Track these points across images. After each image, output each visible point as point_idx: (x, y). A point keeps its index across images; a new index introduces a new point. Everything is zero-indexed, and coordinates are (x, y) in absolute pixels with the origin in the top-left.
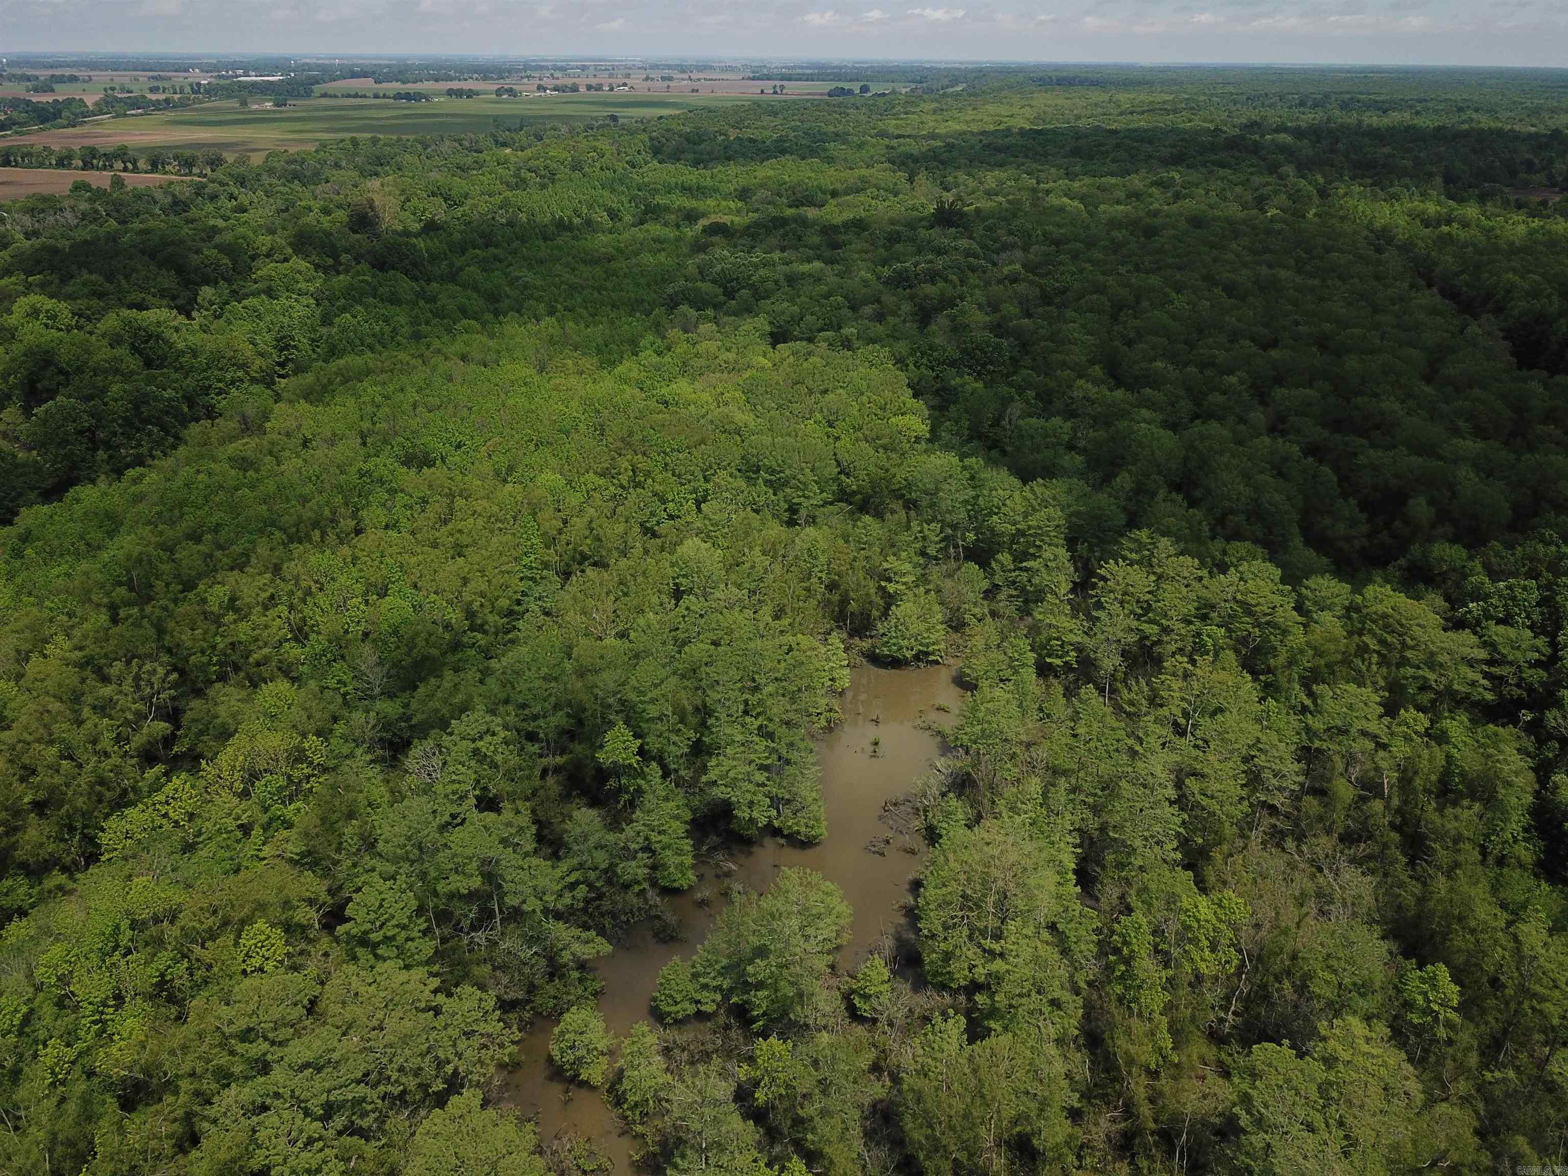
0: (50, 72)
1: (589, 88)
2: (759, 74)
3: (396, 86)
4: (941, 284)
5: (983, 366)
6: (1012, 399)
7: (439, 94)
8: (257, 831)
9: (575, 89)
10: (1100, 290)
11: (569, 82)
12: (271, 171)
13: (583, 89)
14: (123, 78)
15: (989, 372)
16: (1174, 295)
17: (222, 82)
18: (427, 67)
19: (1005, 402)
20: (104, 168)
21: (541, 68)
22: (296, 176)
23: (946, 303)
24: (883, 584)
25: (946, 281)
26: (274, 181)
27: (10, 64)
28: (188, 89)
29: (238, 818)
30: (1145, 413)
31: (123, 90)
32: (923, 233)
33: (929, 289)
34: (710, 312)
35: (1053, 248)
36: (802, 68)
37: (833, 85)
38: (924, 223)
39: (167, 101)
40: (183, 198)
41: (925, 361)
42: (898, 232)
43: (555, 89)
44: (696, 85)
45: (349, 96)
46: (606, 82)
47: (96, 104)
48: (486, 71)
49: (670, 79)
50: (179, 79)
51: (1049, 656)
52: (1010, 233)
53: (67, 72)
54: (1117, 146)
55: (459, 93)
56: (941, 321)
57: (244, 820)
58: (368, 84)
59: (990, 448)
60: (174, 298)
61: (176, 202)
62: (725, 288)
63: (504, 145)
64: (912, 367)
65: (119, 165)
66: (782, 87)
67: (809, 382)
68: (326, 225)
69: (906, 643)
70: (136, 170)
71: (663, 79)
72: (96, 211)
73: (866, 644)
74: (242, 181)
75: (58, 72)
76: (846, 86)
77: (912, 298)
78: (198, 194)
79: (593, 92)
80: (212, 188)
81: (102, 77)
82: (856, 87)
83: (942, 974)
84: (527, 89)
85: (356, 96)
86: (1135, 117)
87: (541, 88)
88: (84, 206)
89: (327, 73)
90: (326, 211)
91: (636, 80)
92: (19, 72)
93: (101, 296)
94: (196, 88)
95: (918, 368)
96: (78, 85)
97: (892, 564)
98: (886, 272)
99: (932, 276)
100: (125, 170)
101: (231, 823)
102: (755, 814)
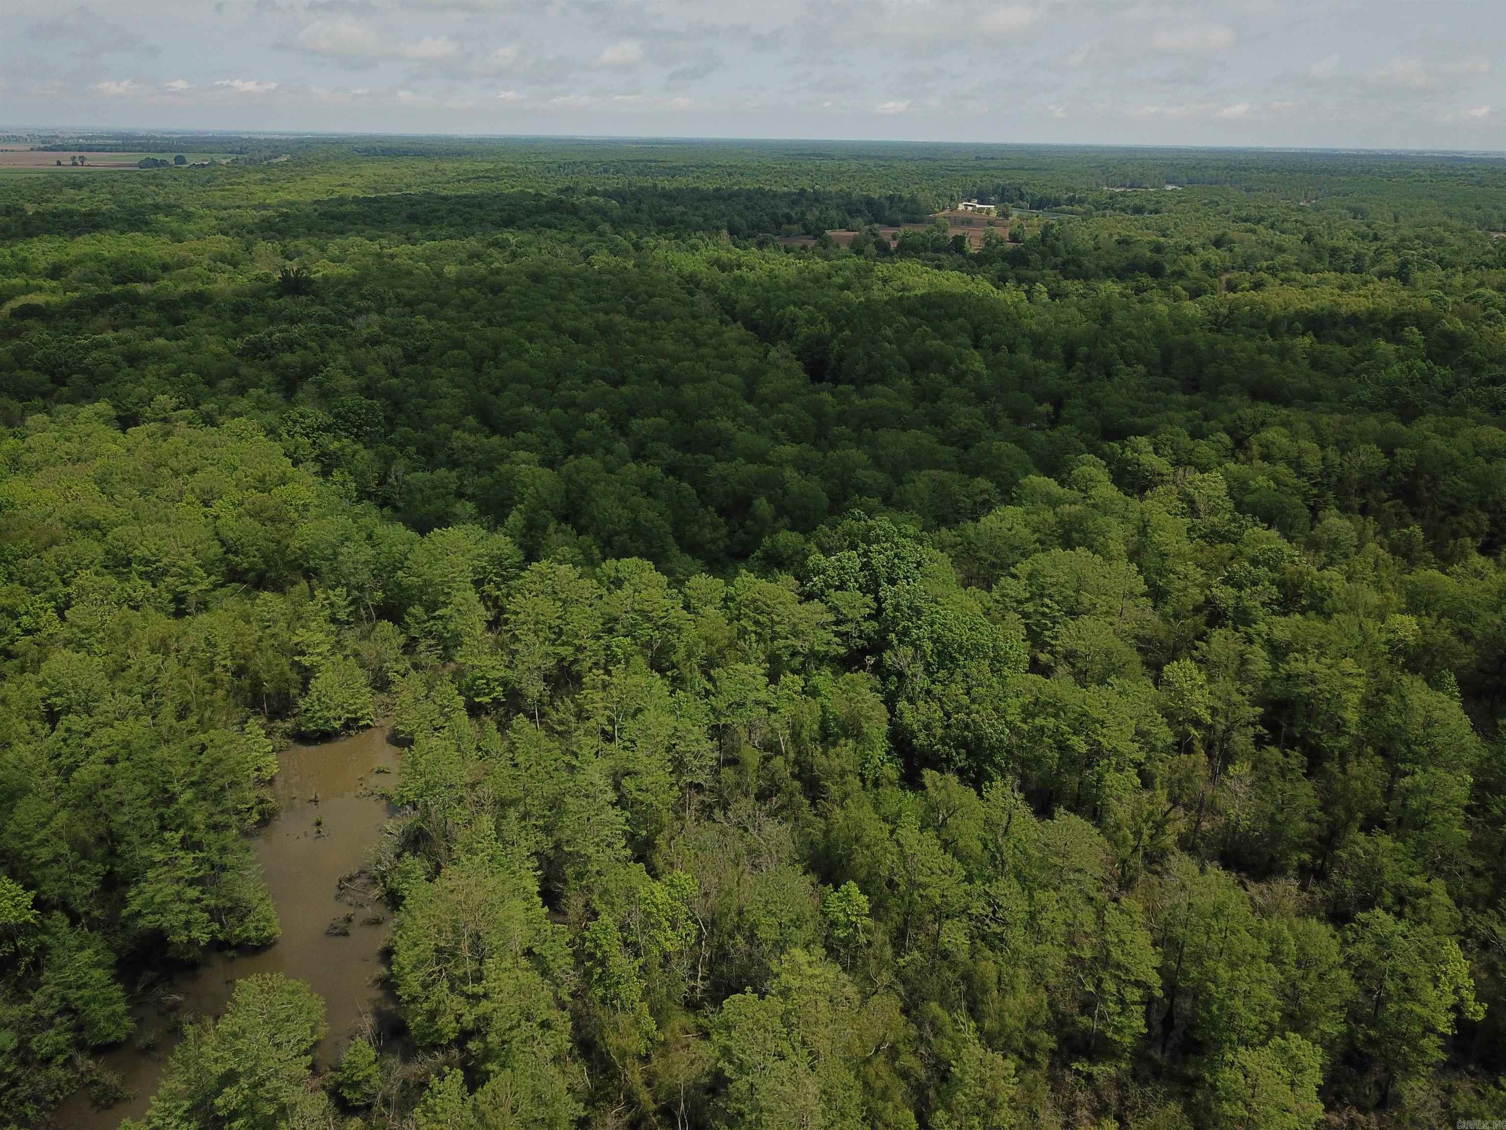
2: (51, 145)
5: (359, 427)
6: (394, 457)
10: (460, 345)
16: (528, 344)
19: (388, 460)
23: (309, 370)
24: (297, 658)
25: (305, 348)
30: (522, 454)
32: (272, 303)
33: (288, 358)
34: (37, 402)
35: (408, 309)
36: (102, 138)
37: (143, 156)
38: (271, 293)
41: (297, 429)
42: (244, 304)
51: (478, 696)
52: (362, 297)
56: (308, 388)
59: (381, 507)
64: (285, 436)
66: (82, 159)
67: (173, 463)
69: (332, 713)
73: (289, 725)
76: (159, 157)
77: (272, 368)
82: (170, 158)
83: (430, 1034)
86: (463, 184)
95: (292, 436)
97: (301, 636)
98: (239, 344)
99: (290, 345)
102: (195, 934)
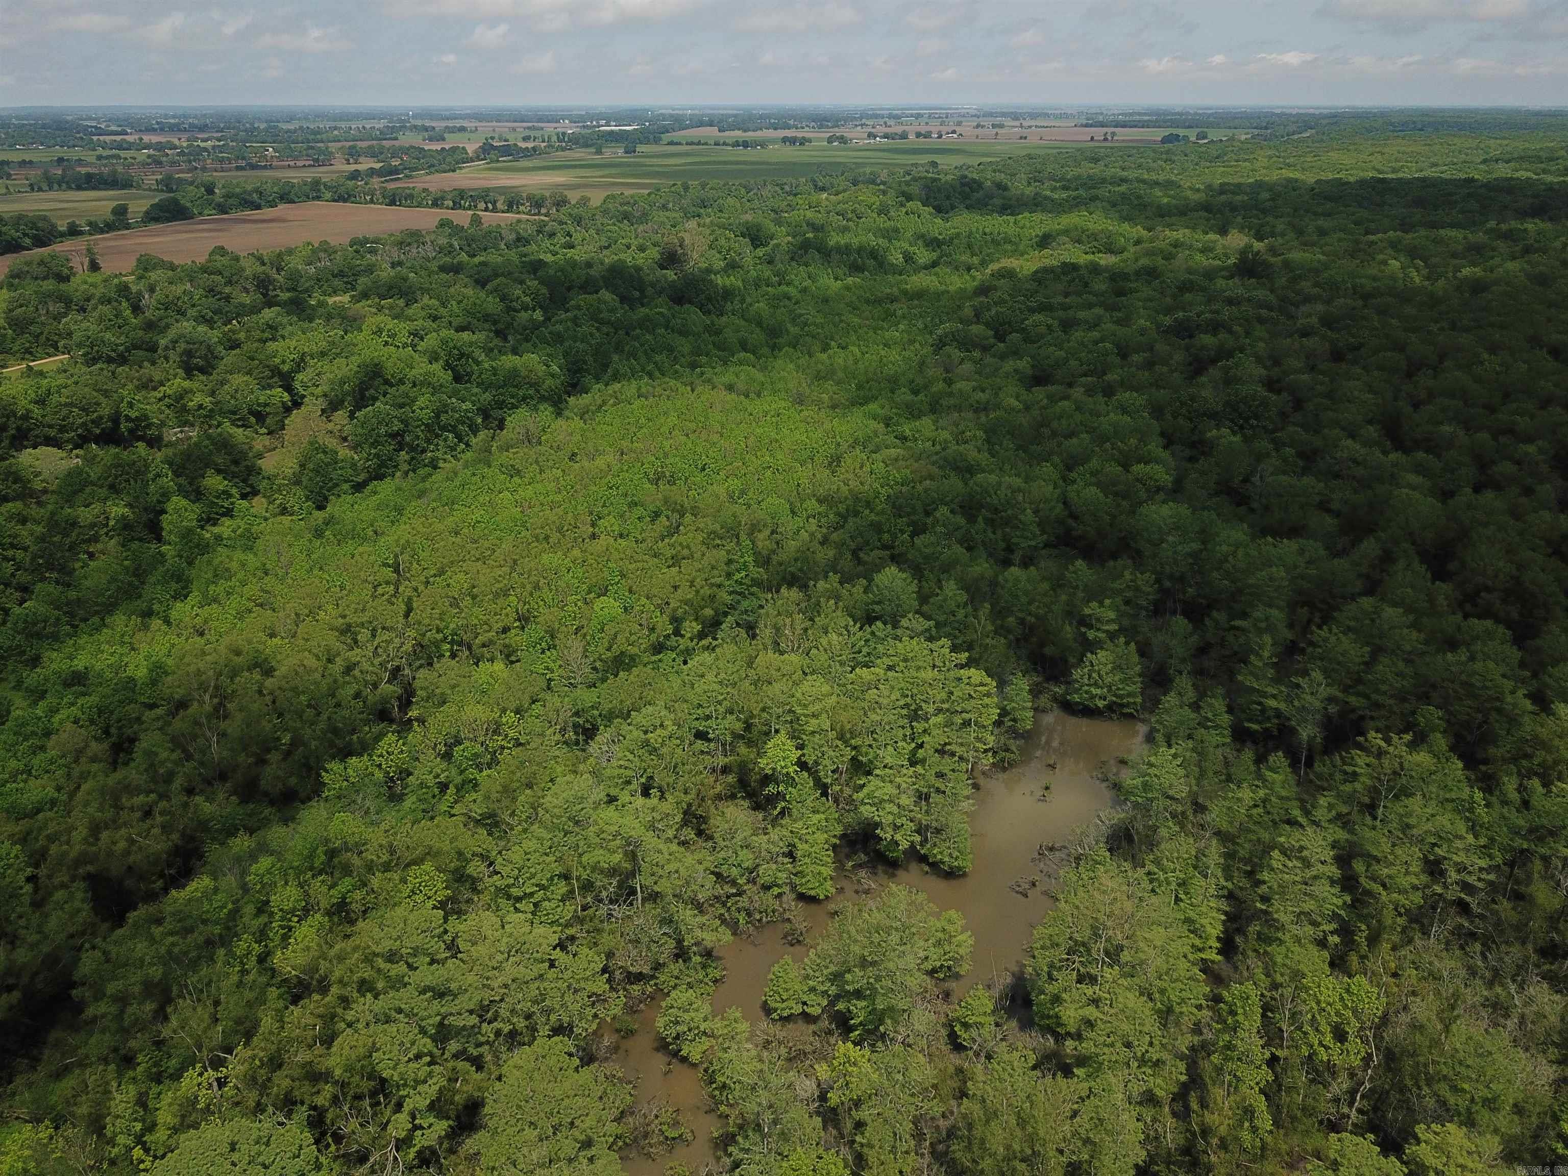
0: (444, 124)
1: (918, 135)
2: (1093, 122)
3: (738, 134)
4: (1223, 335)
7: (773, 141)
8: (452, 790)
9: (904, 136)
10: (1400, 348)
11: (899, 129)
12: (605, 212)
13: (912, 137)
14: (503, 128)
15: (1252, 427)
16: (1486, 356)
17: (584, 131)
18: (769, 116)
20: (470, 208)
21: (876, 116)
22: (626, 216)
23: (1224, 353)
24: (1083, 630)
25: (1230, 332)
26: (605, 221)
27: (415, 116)
28: (554, 138)
29: (438, 776)
30: (1413, 478)
31: (500, 140)
32: (1220, 283)
33: (1207, 339)
34: (976, 354)
35: (1360, 303)
37: (1167, 132)
38: (1224, 273)
39: (534, 149)
40: (525, 235)
41: (1184, 411)
42: (1191, 282)
43: (886, 136)
44: (1025, 132)
45: (692, 144)
46: (934, 128)
47: (476, 152)
48: (821, 120)
49: (1001, 126)
50: (550, 129)
52: (1317, 284)
53: (458, 123)
54: (1469, 195)
55: (793, 141)
56: (1214, 372)
57: (442, 778)
58: (713, 132)
59: (1239, 505)
60: (495, 323)
61: (519, 239)
62: (997, 332)
63: (823, 189)
64: (1169, 417)
65: (482, 205)
66: (1113, 134)
68: (640, 262)
69: (1099, 691)
70: (495, 210)
71: (994, 126)
72: (451, 246)
74: (578, 221)
75: (450, 124)
76: (1181, 132)
77: (1187, 349)
78: (539, 232)
79: (922, 139)
80: (552, 226)
81: (485, 129)
82: (1192, 135)
84: (857, 135)
85: (699, 143)
86: (1501, 165)
87: (871, 135)
88: (442, 241)
89: (679, 122)
90: (642, 249)
91: (967, 129)
92: (419, 123)
93: (435, 318)
94: (561, 137)
95: (1175, 418)
96: (467, 135)
97: (1091, 609)
98: (1167, 320)
99: (1215, 327)
100: (486, 209)
101: (430, 780)
102: (898, 837)
